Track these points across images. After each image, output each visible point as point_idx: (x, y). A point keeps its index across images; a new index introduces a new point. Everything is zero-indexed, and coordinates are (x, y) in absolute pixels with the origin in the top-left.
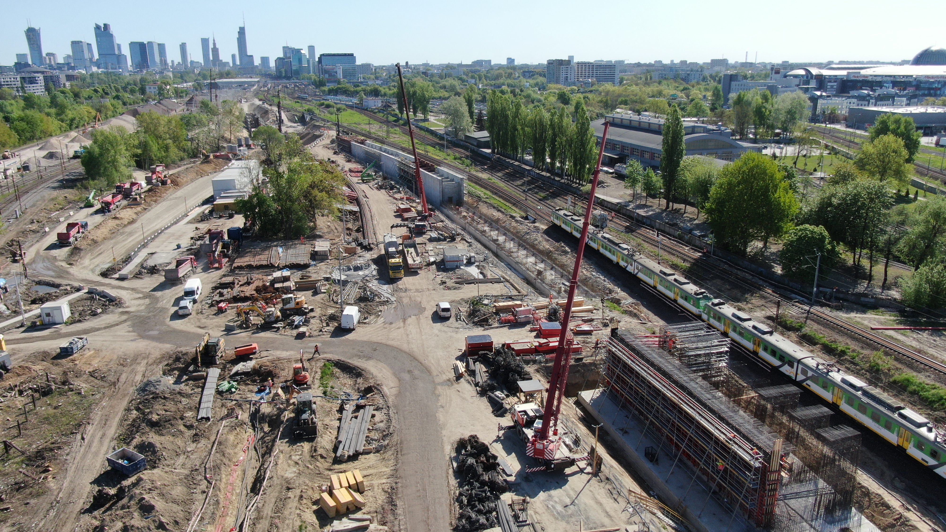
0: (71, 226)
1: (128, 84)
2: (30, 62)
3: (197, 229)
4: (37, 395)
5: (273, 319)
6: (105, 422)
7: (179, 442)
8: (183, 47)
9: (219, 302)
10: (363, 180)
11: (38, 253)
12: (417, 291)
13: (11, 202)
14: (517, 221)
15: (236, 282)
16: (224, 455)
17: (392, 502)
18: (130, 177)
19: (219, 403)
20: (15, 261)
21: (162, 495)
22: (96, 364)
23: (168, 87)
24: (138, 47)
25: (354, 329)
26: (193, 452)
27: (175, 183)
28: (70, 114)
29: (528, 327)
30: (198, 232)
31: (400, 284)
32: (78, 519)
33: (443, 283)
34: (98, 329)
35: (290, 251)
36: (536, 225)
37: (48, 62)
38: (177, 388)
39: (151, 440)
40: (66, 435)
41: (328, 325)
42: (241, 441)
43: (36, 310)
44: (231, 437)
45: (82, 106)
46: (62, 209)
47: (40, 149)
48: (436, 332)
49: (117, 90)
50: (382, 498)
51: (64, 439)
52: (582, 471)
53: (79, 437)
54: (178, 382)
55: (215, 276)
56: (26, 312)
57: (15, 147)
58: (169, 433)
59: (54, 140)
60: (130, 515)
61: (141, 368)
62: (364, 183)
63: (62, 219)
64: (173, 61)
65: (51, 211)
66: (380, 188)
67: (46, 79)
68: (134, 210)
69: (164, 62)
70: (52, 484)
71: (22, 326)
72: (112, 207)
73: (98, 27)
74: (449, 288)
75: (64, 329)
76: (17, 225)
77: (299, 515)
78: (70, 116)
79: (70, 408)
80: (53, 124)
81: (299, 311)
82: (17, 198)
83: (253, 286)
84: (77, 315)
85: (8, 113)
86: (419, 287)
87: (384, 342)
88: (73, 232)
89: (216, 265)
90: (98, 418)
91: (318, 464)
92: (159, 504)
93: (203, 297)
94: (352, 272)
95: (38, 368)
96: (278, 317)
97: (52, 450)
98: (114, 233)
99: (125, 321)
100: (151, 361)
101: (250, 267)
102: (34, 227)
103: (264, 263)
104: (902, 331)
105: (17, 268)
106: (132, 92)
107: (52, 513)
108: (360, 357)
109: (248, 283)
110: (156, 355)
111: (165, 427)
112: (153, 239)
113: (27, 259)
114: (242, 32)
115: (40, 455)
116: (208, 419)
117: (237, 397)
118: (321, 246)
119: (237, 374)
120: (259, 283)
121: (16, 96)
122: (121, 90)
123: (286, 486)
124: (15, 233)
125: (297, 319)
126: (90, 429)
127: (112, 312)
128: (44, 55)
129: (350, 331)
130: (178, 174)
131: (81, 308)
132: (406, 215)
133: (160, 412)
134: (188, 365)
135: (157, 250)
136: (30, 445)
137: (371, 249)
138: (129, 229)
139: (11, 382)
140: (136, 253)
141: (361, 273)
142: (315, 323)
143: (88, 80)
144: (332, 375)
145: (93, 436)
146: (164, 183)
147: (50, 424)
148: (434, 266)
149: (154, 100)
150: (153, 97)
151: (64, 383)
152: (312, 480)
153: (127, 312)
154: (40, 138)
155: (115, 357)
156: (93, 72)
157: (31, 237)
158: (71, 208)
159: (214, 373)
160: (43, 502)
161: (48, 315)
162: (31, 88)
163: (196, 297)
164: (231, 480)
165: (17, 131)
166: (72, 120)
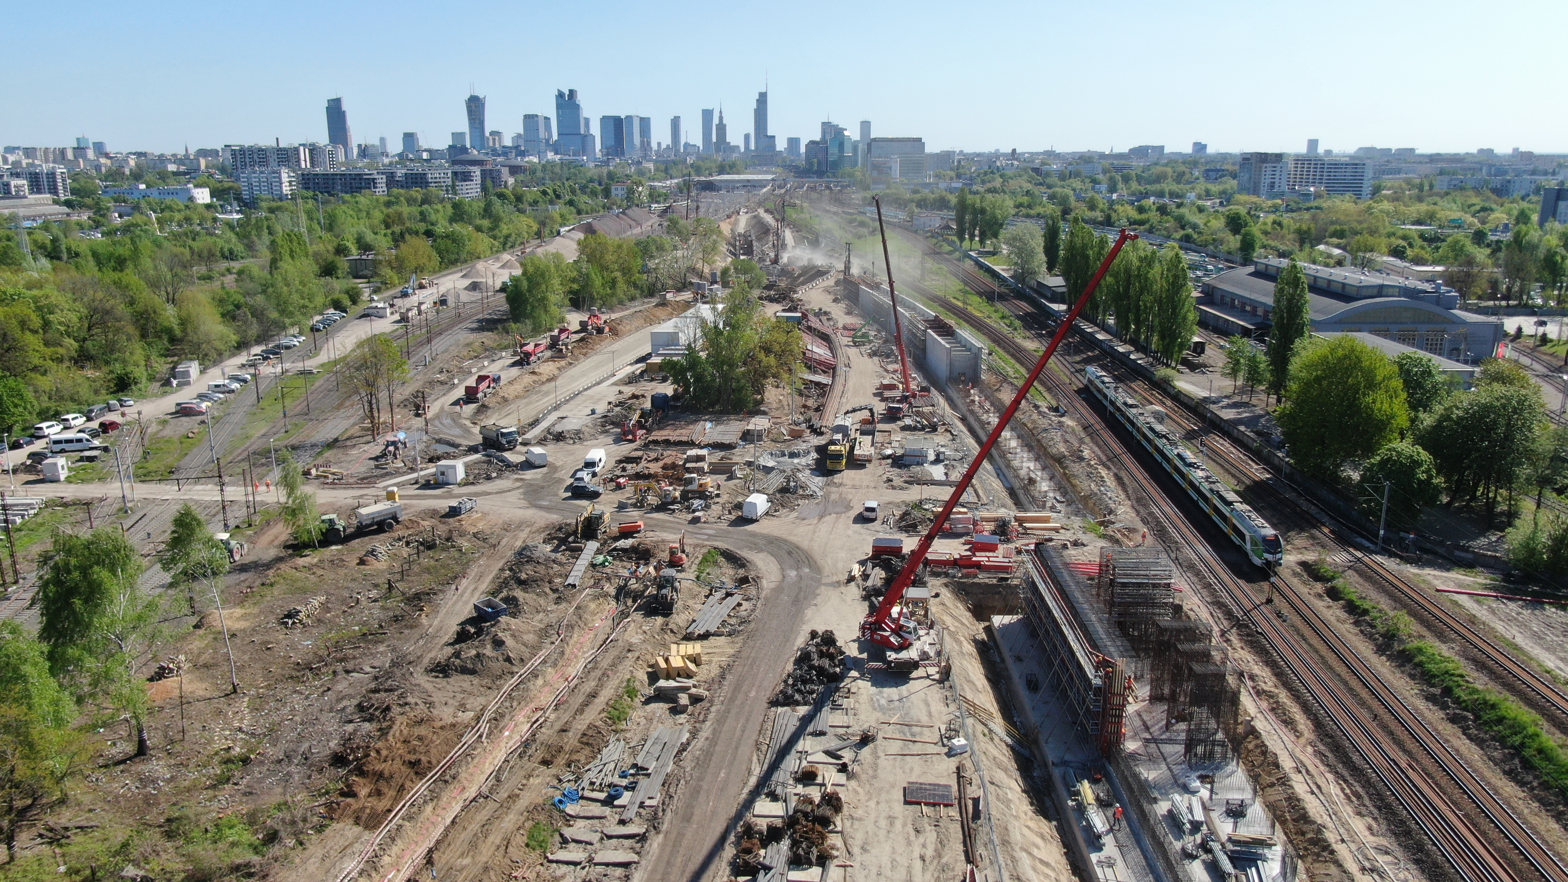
0: (481, 379)
1: (591, 181)
2: (468, 146)
3: (620, 392)
4: (421, 548)
5: (669, 500)
6: (480, 577)
7: (542, 601)
8: (675, 123)
9: (618, 477)
10: (855, 343)
11: (442, 409)
12: (854, 487)
13: (421, 344)
14: (1040, 413)
15: (645, 457)
16: (580, 618)
17: (722, 677)
18: (562, 320)
19: (590, 574)
20: (418, 415)
21: (513, 636)
22: (481, 526)
23: (640, 189)
24: (612, 123)
25: (756, 521)
26: (552, 612)
27: (614, 332)
28: (505, 229)
29: (962, 540)
30: (621, 396)
31: (837, 478)
32: (442, 649)
33: (889, 480)
34: (490, 494)
35: (721, 428)
36: (1063, 419)
37: (491, 144)
38: (553, 556)
39: (515, 594)
40: (443, 585)
41: (730, 513)
42: (602, 611)
43: (432, 469)
44: (593, 606)
45: (523, 218)
46: (476, 357)
47: (463, 277)
48: (850, 532)
49: (573, 192)
50: (715, 671)
51: (440, 587)
52: (928, 677)
53: (454, 587)
54: (555, 550)
55: (626, 449)
56: (422, 470)
57: (434, 272)
58: (534, 592)
59: (480, 265)
60: (484, 646)
61: (523, 535)
62: (855, 346)
63: (474, 370)
64: (659, 144)
65: (463, 359)
66: (873, 354)
67: (484, 173)
68: (557, 365)
69: (646, 144)
70: (424, 620)
71: (416, 483)
72: (533, 358)
73: (560, 95)
74: (894, 488)
75: (456, 490)
76: (425, 374)
77: (631, 672)
78: (505, 232)
79: (449, 562)
80: (483, 242)
81: (702, 494)
82: (429, 341)
83: (661, 464)
84: (471, 478)
85: (432, 224)
86: (857, 483)
87: (784, 536)
88: (483, 386)
89: (630, 437)
90: (473, 574)
91: (666, 637)
92: (509, 642)
93: (605, 470)
94: (786, 459)
95: (426, 524)
96: (676, 498)
97: (428, 594)
98: (528, 390)
99: (518, 488)
100: (534, 529)
101: (667, 443)
102: (442, 377)
103: (685, 439)
104: (1481, 598)
105: (419, 422)
106: (594, 194)
107: (421, 642)
108: (751, 549)
109: (657, 460)
110: (542, 523)
111: (531, 587)
112: (567, 401)
113: (430, 415)
114: (762, 100)
115: (418, 596)
116: (574, 586)
117: (609, 571)
118: (758, 423)
119: (615, 549)
120: (668, 461)
121: (444, 198)
122: (578, 191)
123: (627, 648)
124: (421, 383)
125: (696, 503)
126: (465, 582)
127: (507, 478)
128: (487, 134)
129: (752, 521)
130: (620, 321)
131: (477, 471)
132: (887, 394)
133: (529, 572)
134: (569, 536)
135: (569, 414)
136: (410, 589)
137: (821, 434)
138: (545, 388)
139: (400, 533)
140: (545, 416)
141: (796, 461)
142: (716, 510)
143: (539, 174)
144: (715, 563)
145: (466, 588)
146: (600, 331)
147: (430, 573)
148: (890, 461)
149: (619, 207)
150: (619, 202)
151: (448, 540)
152: (654, 648)
153: (522, 479)
154: (466, 261)
155: (501, 522)
156: (548, 161)
157: (438, 388)
158: (486, 357)
159: (592, 546)
160: (416, 634)
161: (443, 474)
162: (464, 188)
163: (597, 469)
164: (582, 640)
165: (440, 253)
166: (507, 237)
